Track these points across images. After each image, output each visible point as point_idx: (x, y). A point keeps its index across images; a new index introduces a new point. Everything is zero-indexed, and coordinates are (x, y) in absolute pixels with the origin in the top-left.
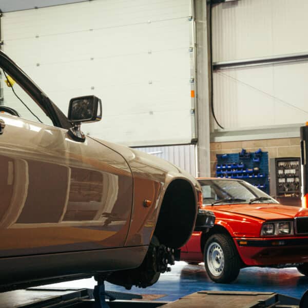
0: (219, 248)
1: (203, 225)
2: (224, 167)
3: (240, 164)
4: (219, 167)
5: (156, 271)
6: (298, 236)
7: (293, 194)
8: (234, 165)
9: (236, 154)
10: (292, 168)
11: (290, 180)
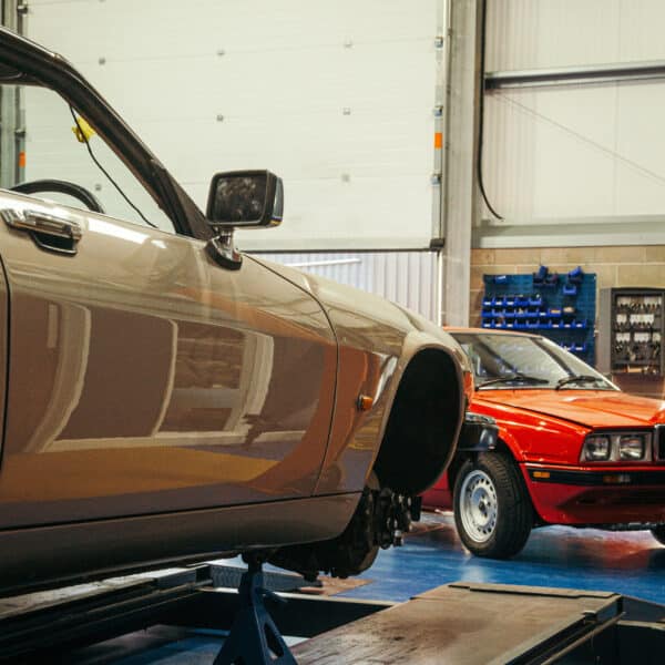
0: (488, 483)
1: (473, 446)
2: (499, 303)
3: (534, 299)
4: (488, 303)
5: (370, 543)
6: (659, 464)
7: (646, 369)
8: (521, 299)
9: (526, 277)
10: (647, 310)
11: (641, 337)
